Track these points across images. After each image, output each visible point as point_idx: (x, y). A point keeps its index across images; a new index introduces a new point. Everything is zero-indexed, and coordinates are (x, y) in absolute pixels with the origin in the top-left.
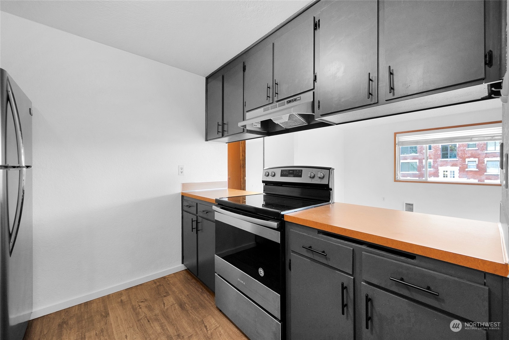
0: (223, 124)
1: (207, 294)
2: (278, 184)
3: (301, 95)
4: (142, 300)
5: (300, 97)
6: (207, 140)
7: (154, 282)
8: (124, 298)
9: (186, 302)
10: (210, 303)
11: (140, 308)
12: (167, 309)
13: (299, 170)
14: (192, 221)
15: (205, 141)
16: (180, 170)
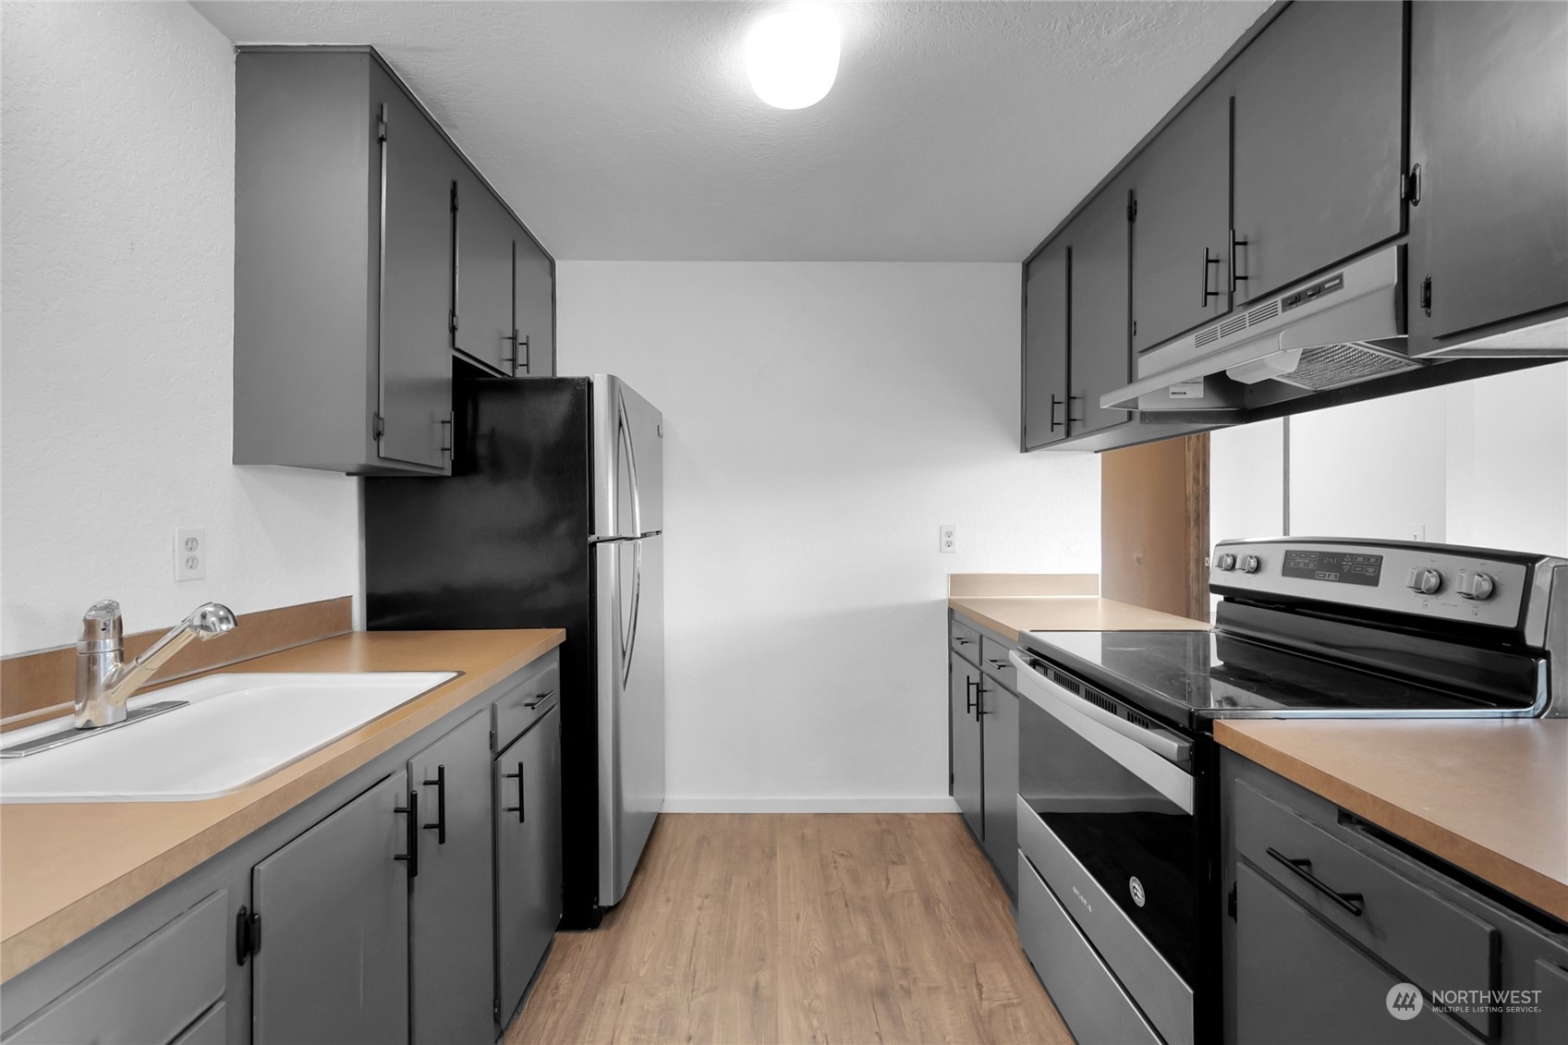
0: (1070, 398)
1: (1003, 902)
2: (1273, 603)
3: (1346, 270)
4: (843, 852)
5: (1340, 277)
6: (1025, 449)
7: (878, 818)
8: (808, 831)
9: (941, 898)
10: (1007, 929)
11: (835, 867)
12: (892, 897)
13: (1367, 557)
14: (969, 684)
15: (1021, 452)
16: (945, 539)
